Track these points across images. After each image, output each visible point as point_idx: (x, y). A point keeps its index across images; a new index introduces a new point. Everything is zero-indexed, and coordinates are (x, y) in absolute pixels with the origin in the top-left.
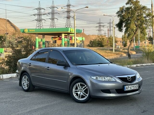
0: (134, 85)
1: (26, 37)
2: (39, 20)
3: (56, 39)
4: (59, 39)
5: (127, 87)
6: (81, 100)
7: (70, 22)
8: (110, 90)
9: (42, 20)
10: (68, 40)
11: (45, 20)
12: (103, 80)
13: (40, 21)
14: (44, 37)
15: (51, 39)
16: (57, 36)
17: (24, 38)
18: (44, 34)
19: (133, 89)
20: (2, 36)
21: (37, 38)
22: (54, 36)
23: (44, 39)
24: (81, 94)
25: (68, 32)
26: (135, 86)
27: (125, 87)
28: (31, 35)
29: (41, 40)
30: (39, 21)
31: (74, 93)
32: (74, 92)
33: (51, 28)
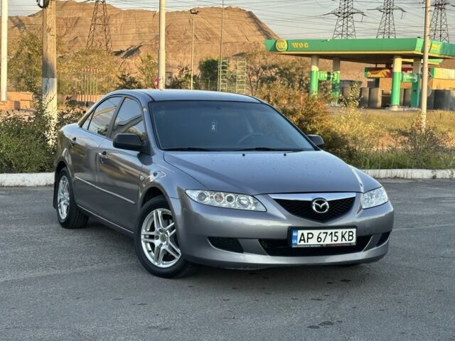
0: (334, 231)
1: (287, 66)
2: (344, 13)
3: (380, 74)
4: (387, 73)
5: (303, 234)
6: (161, 266)
7: (443, 20)
8: (240, 241)
9: (352, 13)
10: (414, 80)
11: (362, 13)
12: (224, 205)
13: (346, 15)
14: (336, 68)
15: (363, 74)
16: (384, 66)
17: (281, 68)
18: (337, 59)
19: (328, 241)
20: (214, 61)
21: (315, 68)
22: (374, 66)
23: (339, 72)
24: (162, 248)
25: (415, 52)
26: (339, 235)
27: (294, 234)
28: (301, 60)
29: (326, 75)
30: (344, 18)
31: (146, 242)
32: (145, 238)
33: (380, 37)
